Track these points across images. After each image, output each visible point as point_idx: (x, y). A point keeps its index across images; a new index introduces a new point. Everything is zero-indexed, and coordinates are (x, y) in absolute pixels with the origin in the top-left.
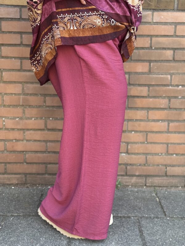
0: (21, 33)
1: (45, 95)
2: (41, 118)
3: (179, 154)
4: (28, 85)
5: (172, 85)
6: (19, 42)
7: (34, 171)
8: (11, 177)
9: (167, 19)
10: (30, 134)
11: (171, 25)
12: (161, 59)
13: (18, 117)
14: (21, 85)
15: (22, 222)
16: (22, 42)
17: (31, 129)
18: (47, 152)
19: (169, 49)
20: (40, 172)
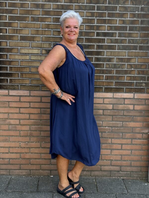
0: (30, 102)
1: (41, 131)
2: (39, 142)
3: (107, 160)
4: (33, 126)
5: (103, 126)
6: (28, 106)
7: (34, 168)
8: (23, 171)
9: (99, 96)
10: (33, 150)
11: (101, 99)
12: (97, 114)
13: (27, 142)
14: (29, 126)
15: (30, 195)
16: (30, 106)
17: (33, 148)
18: (41, 159)
19: (101, 109)
20: (38, 169)
